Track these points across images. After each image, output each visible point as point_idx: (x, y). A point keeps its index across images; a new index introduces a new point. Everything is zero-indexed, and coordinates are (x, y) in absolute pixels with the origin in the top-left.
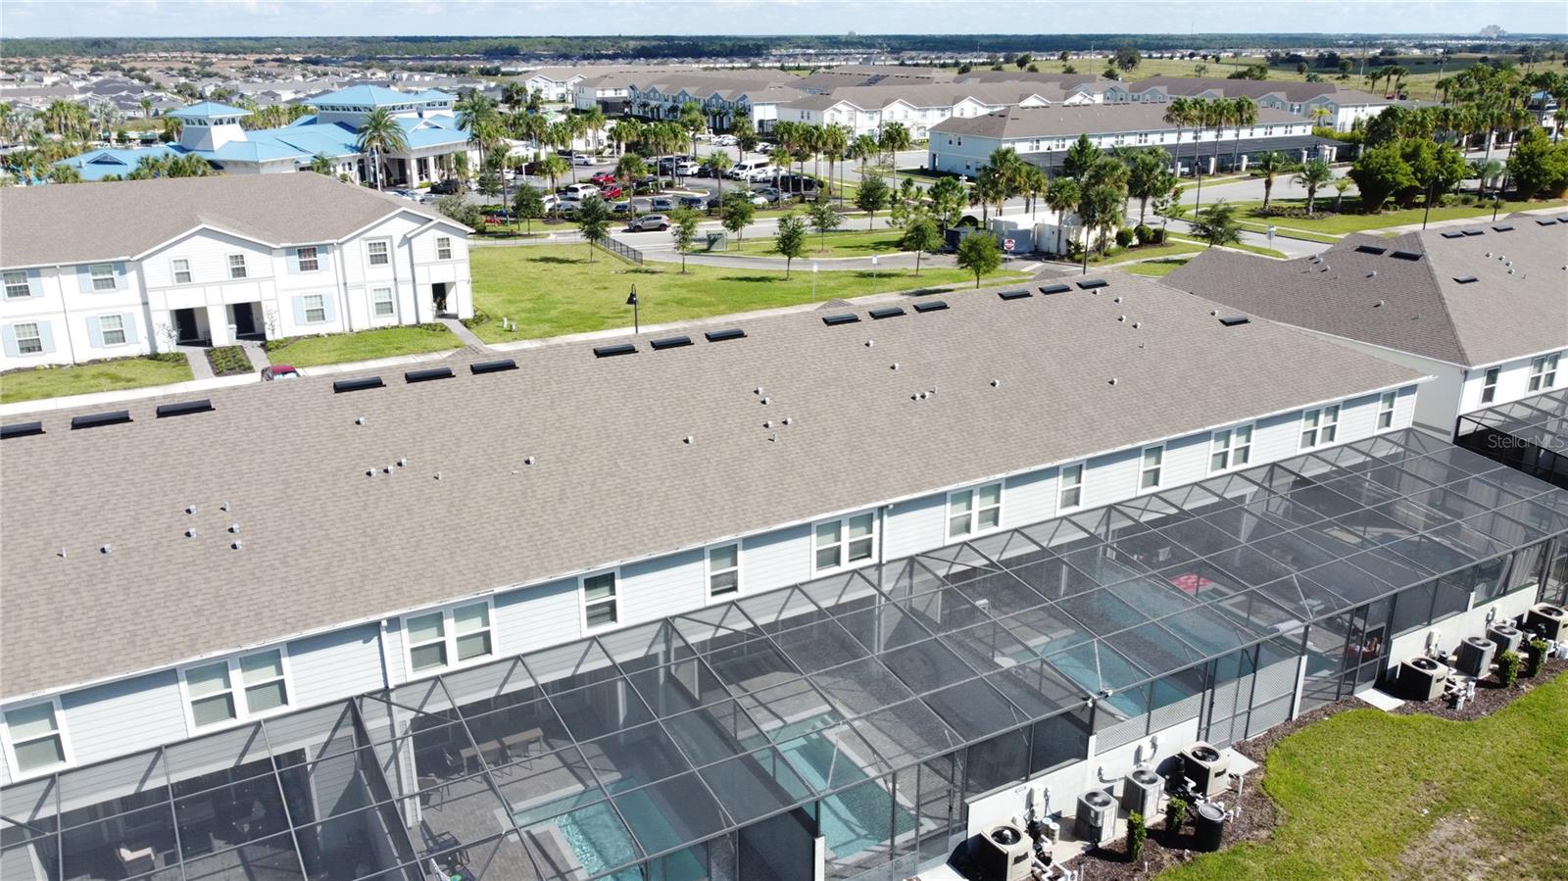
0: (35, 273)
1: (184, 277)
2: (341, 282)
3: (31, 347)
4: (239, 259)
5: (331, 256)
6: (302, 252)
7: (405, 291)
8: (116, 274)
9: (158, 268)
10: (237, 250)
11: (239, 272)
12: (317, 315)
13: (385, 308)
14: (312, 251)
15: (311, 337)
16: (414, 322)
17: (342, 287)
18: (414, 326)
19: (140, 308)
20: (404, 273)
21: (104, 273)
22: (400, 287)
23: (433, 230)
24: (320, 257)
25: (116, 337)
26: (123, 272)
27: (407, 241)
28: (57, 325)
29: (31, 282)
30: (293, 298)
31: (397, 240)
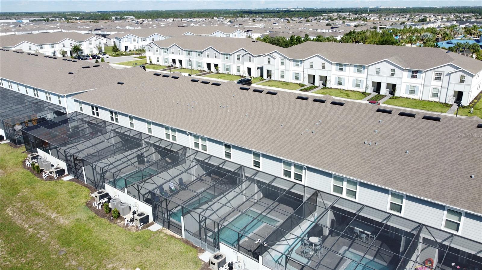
0: (345, 65)
1: (378, 73)
2: (423, 83)
3: (340, 83)
4: (393, 70)
5: (422, 75)
7: (444, 91)
8: (362, 69)
9: (372, 69)
11: (393, 74)
12: (412, 92)
13: (435, 95)
14: (416, 72)
16: (444, 102)
17: (423, 85)
21: (360, 68)
24: (418, 74)
25: (358, 85)
26: (364, 69)
27: (449, 74)
28: (347, 78)
29: (344, 67)
31: (446, 73)
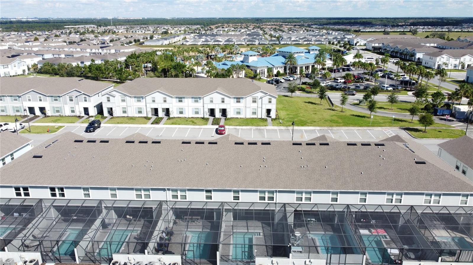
0: (184, 98)
1: (212, 101)
2: (245, 106)
3: (181, 113)
4: (223, 99)
5: (243, 100)
6: (237, 98)
7: (260, 110)
9: (207, 99)
10: (223, 97)
11: (223, 102)
12: (239, 113)
13: (254, 113)
14: (240, 98)
15: (236, 118)
16: (261, 117)
17: (245, 107)
18: (260, 118)
19: (203, 107)
20: (260, 105)
21: (196, 99)
22: (258, 109)
23: (268, 96)
24: (241, 100)
25: (197, 113)
26: (200, 99)
27: (261, 98)
28: (186, 108)
29: (183, 100)
30: (234, 109)
31: (259, 98)
